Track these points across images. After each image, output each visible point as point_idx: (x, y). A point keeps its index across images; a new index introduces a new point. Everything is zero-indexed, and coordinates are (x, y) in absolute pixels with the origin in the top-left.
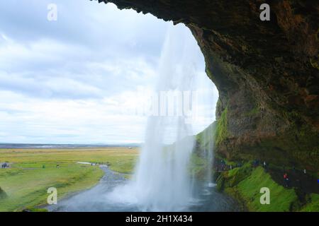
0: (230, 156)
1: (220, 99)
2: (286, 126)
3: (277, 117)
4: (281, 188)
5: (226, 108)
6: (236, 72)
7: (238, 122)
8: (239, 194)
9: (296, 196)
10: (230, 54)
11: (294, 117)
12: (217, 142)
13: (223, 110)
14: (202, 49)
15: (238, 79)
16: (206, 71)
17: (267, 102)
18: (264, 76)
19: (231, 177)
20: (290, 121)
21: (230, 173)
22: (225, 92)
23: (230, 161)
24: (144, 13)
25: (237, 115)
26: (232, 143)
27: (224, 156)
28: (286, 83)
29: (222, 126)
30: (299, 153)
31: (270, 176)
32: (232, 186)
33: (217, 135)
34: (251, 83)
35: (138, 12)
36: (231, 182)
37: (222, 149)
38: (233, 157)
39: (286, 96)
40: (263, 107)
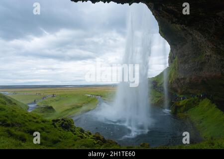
0: (181, 91)
1: (171, 51)
3: (222, 60)
5: (177, 57)
6: (185, 30)
7: (186, 66)
8: (188, 117)
10: (176, 18)
12: (170, 81)
13: (175, 58)
14: (155, 17)
15: (186, 35)
16: (160, 33)
17: (212, 49)
19: (182, 106)
21: (181, 103)
22: (175, 45)
23: (181, 94)
24: (108, 2)
25: (186, 62)
26: (182, 81)
27: (177, 91)
29: (174, 70)
31: (215, 106)
32: (183, 112)
33: (170, 76)
34: (197, 36)
35: (105, 2)
36: (182, 109)
37: (174, 86)
38: (184, 92)
40: (208, 53)
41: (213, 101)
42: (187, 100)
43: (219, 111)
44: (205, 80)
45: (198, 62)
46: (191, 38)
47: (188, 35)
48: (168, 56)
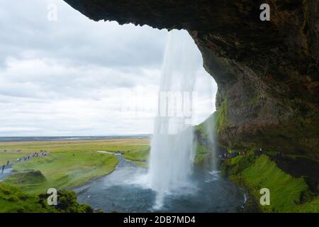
0: (232, 145)
1: (219, 90)
2: (289, 114)
3: (278, 104)
4: (288, 177)
5: (226, 99)
6: (234, 65)
7: (238, 111)
8: (243, 182)
9: (306, 186)
10: (225, 50)
11: (297, 105)
12: (218, 131)
13: (223, 100)
14: (199, 47)
15: (235, 71)
17: (267, 91)
18: (261, 66)
19: (235, 165)
20: (294, 109)
21: (233, 161)
22: (223, 83)
23: (233, 149)
25: (237, 105)
26: (234, 131)
27: (227, 145)
28: (285, 71)
29: (223, 115)
30: (306, 140)
31: (275, 164)
32: (236, 174)
33: (218, 125)
34: (248, 74)
36: (235, 169)
37: (224, 138)
38: (236, 146)
39: (286, 84)
40: (263, 96)
41: (272, 158)
42: (241, 157)
43: (280, 170)
44: (261, 129)
45: (252, 106)
46: (242, 76)
47: (238, 71)
48: (215, 96)
